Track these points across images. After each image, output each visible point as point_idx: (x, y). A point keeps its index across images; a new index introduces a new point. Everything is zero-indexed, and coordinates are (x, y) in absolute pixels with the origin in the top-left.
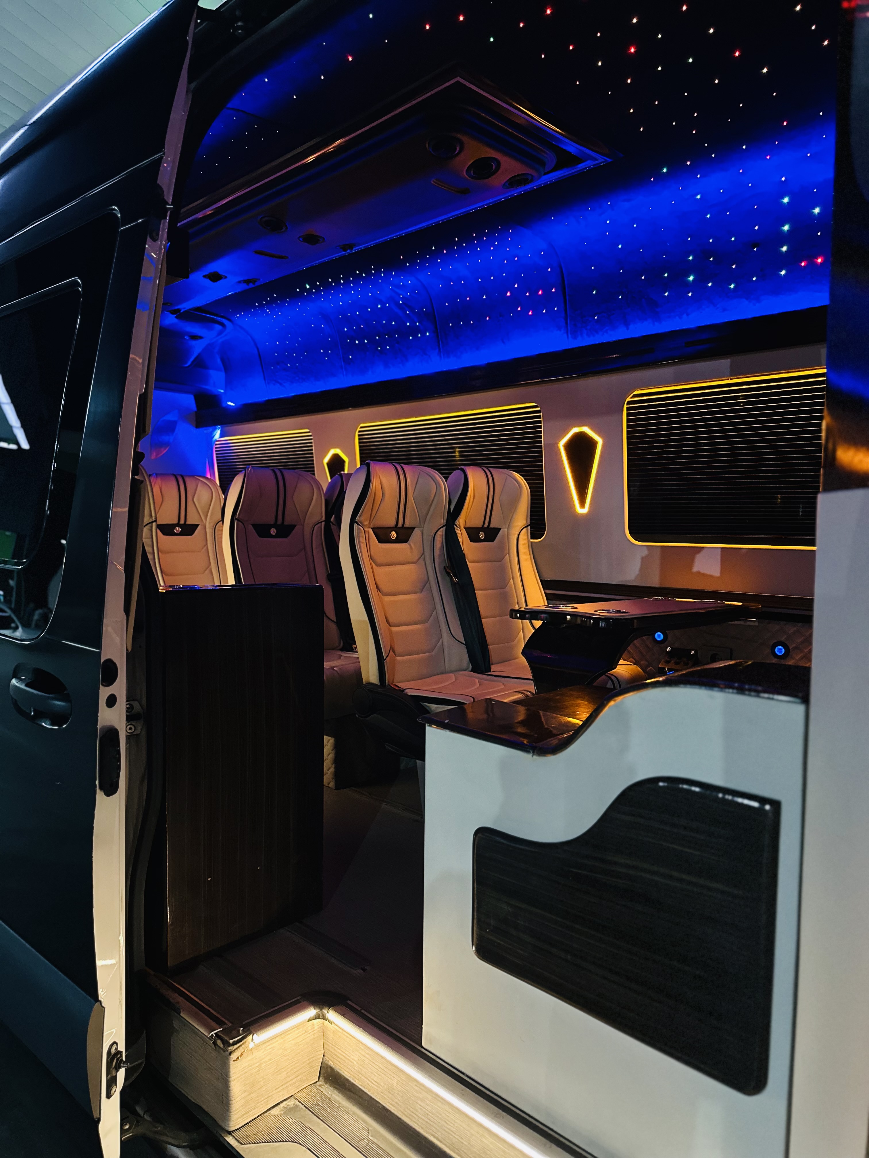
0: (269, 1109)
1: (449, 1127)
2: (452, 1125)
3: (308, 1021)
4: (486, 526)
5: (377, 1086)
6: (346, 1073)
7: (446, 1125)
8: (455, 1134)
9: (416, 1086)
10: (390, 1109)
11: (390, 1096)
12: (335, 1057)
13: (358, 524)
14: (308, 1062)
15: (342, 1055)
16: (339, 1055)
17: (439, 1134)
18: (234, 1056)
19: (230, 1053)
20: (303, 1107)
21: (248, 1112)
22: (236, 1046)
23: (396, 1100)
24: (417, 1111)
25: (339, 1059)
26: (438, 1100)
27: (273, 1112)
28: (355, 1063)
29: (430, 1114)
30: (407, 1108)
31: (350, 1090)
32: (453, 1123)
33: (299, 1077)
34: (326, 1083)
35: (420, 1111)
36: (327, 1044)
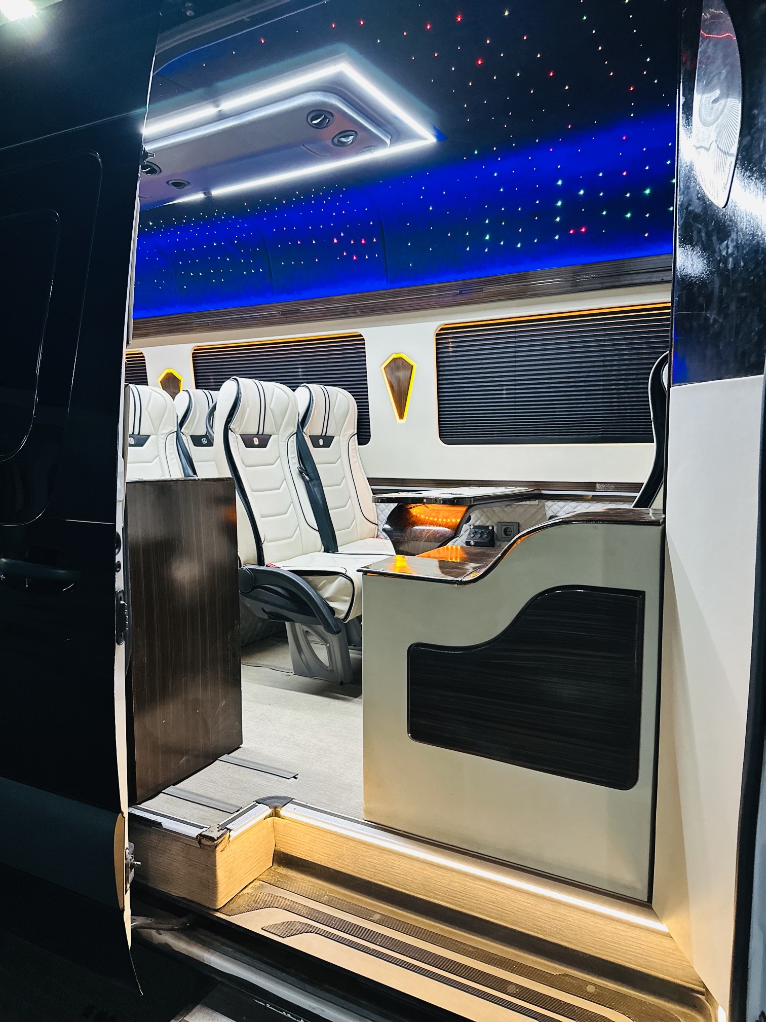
0: (242, 890)
3: (265, 819)
4: (323, 434)
5: (327, 857)
6: (298, 854)
10: (341, 871)
12: (286, 844)
14: (265, 852)
15: (293, 841)
16: (289, 842)
18: (219, 849)
19: (216, 847)
20: (267, 884)
21: (229, 893)
22: (220, 840)
23: (346, 863)
24: (366, 866)
25: (290, 846)
26: (384, 853)
27: (245, 891)
28: (306, 844)
29: (377, 865)
30: (357, 866)
31: (303, 866)
32: (398, 866)
33: (260, 864)
34: (279, 866)
36: (278, 836)
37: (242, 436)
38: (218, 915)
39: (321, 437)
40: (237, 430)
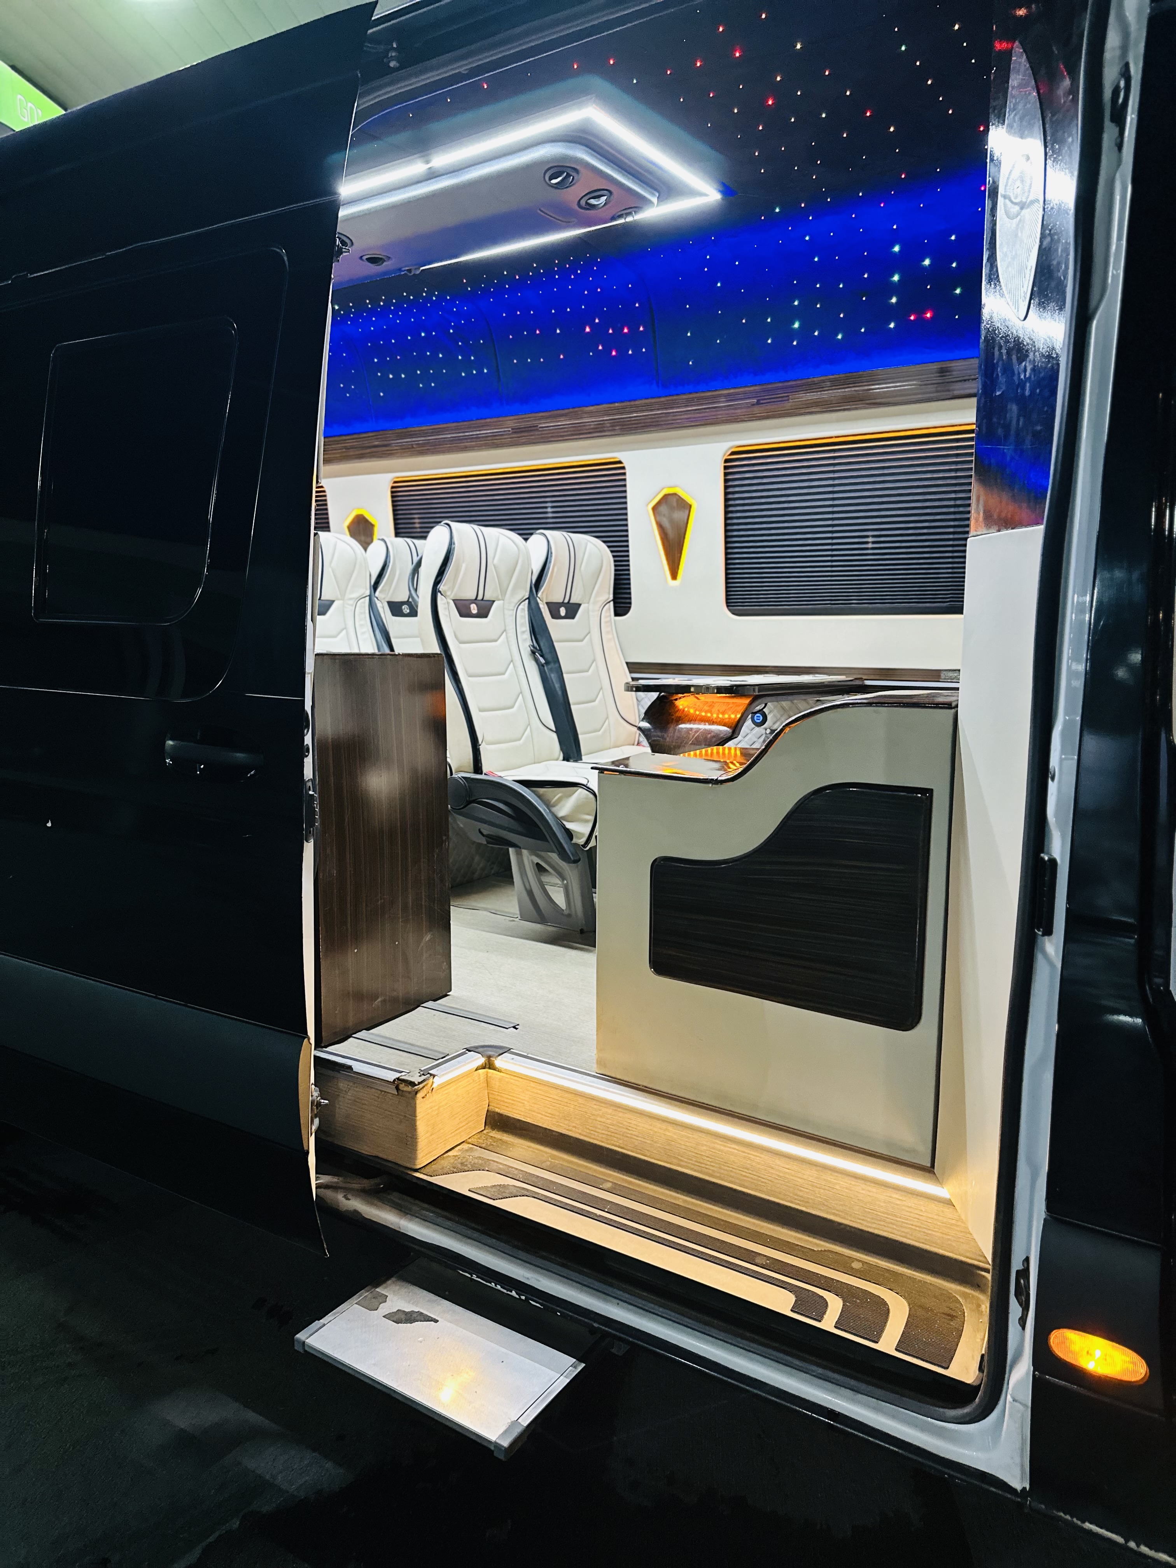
0: (447, 1152)
1: (631, 1132)
2: (634, 1130)
3: (476, 1070)
4: (566, 601)
5: (551, 1117)
6: (515, 1115)
7: (628, 1131)
8: (637, 1136)
9: (595, 1105)
10: (567, 1134)
11: (566, 1122)
12: (502, 1103)
13: (442, 595)
14: (476, 1111)
15: (510, 1099)
16: (506, 1100)
17: (621, 1142)
18: (420, 1095)
19: (416, 1093)
20: (478, 1148)
21: (430, 1152)
22: (421, 1086)
23: (574, 1125)
24: (596, 1128)
25: (506, 1105)
26: (619, 1111)
27: (450, 1154)
28: (526, 1103)
29: (611, 1126)
30: (586, 1128)
31: (522, 1129)
32: (635, 1127)
33: (469, 1124)
34: (493, 1129)
35: (599, 1127)
36: (492, 1094)
37: (456, 601)
38: (417, 1175)
39: (562, 604)
40: (448, 593)
